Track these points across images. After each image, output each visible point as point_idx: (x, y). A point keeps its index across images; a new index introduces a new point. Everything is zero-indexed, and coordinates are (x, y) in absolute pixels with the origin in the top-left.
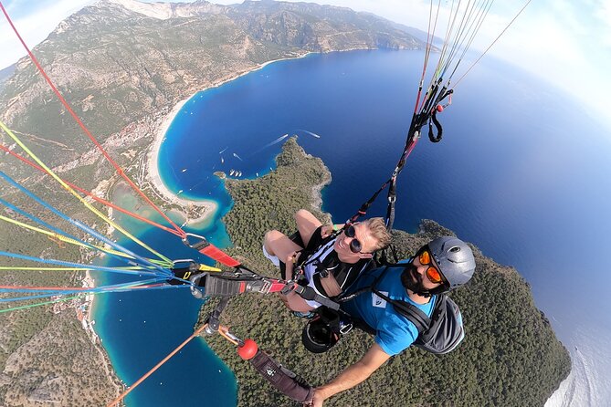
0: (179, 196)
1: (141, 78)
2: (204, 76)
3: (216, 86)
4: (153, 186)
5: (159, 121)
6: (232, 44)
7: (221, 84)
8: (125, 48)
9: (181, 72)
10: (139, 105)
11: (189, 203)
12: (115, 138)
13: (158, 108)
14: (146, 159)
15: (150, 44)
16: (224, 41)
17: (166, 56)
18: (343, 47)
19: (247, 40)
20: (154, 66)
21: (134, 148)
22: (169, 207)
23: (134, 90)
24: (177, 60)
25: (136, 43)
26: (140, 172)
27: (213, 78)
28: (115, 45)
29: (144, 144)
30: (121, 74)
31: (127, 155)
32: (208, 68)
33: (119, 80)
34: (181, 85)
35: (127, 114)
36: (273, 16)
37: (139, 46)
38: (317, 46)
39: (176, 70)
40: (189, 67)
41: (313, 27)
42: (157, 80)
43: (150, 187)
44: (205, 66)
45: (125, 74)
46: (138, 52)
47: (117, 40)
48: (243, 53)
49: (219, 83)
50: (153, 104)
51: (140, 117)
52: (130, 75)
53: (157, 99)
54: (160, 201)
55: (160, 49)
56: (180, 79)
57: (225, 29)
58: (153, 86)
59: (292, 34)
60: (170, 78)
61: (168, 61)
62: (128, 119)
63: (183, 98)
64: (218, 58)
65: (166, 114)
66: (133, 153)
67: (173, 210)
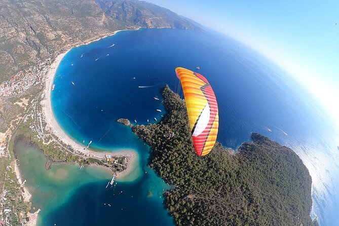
0: (91, 148)
1: (27, 34)
2: (77, 37)
3: (87, 44)
4: (57, 138)
5: (45, 70)
6: (94, 17)
7: (89, 43)
8: (15, 10)
9: (60, 33)
10: (25, 57)
11: (108, 155)
12: (5, 86)
13: (43, 60)
14: (40, 108)
15: (35, 9)
16: (89, 14)
17: (48, 20)
18: (159, 26)
19: (104, 16)
20: (38, 26)
21: (26, 97)
22: (86, 162)
23: (21, 44)
24: (56, 23)
25: (24, 7)
26: (38, 123)
27: (83, 38)
28: (6, 7)
29: (35, 93)
30: (10, 30)
31: (20, 104)
32: (80, 31)
33: (9, 34)
34: (60, 42)
35: (15, 64)
36: (117, 3)
37: (26, 10)
38: (145, 24)
39: (55, 30)
40: (65, 29)
41: (142, 12)
42: (41, 37)
43: (54, 140)
44: (77, 29)
45: (14, 31)
46: (25, 14)
47: (8, 3)
48: (101, 23)
49: (88, 42)
50: (38, 55)
51: (27, 67)
52: (18, 32)
53: (41, 52)
54: (72, 157)
55: (44, 14)
56: (58, 38)
57: (90, 6)
58: (38, 41)
59: (129, 16)
60: (51, 36)
61: (49, 23)
62: (16, 69)
63: (62, 52)
64: (86, 25)
65: (50, 64)
66: (25, 101)
67: (92, 165)
